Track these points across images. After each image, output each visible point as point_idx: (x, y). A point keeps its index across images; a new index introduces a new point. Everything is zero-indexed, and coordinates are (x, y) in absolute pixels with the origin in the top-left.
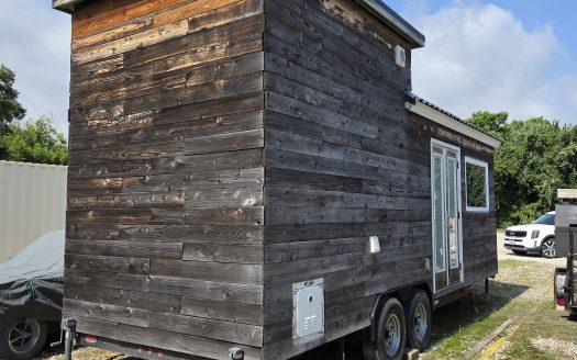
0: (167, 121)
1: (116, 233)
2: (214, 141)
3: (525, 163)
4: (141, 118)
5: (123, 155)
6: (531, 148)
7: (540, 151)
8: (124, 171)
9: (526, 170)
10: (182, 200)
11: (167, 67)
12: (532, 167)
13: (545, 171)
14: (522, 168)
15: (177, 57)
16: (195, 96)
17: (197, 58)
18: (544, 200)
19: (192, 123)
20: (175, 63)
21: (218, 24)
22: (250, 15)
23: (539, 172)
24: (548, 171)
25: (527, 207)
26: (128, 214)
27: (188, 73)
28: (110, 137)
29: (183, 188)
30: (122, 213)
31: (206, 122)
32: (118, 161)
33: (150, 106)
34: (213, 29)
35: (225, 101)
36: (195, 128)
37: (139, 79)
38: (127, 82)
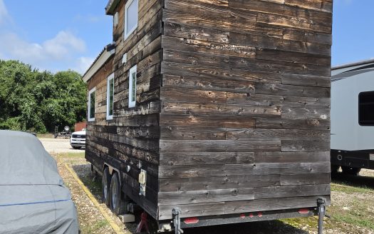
0: (268, 58)
1: (222, 134)
2: (302, 79)
3: (13, 90)
4: (244, 51)
5: (228, 75)
6: (17, 80)
7: (23, 84)
8: (228, 87)
9: (13, 95)
10: (279, 113)
11: (268, 21)
12: (18, 93)
13: (26, 97)
14: (10, 93)
15: (277, 16)
16: (290, 47)
17: (291, 23)
18: (25, 115)
19: (287, 64)
20: (274, 20)
21: (306, 7)
22: (325, 11)
23: (22, 97)
24: (28, 97)
25: (12, 119)
26: (232, 120)
27: (285, 30)
28: (214, 58)
29: (281, 105)
30: (227, 119)
31: (296, 65)
32: (221, 79)
33: (253, 43)
34: (302, 8)
35: (309, 56)
36: (288, 67)
37: (243, 21)
38: (232, 19)
